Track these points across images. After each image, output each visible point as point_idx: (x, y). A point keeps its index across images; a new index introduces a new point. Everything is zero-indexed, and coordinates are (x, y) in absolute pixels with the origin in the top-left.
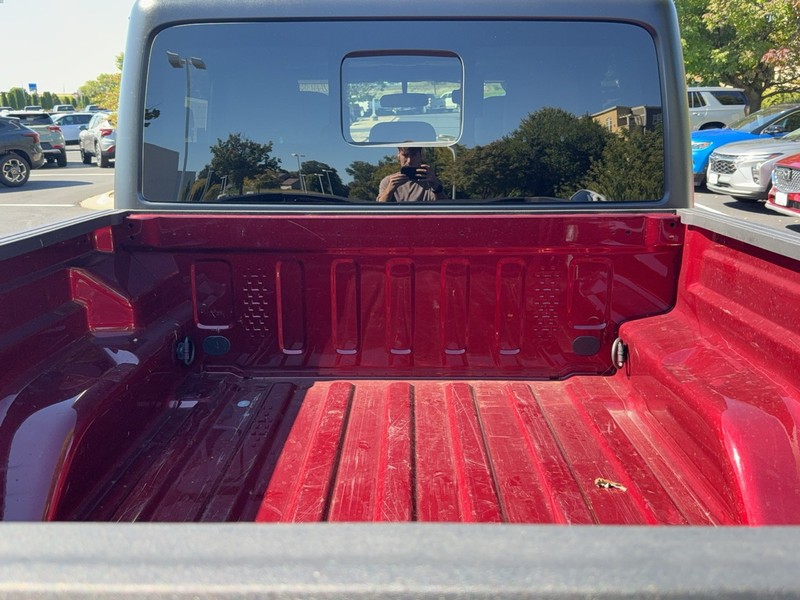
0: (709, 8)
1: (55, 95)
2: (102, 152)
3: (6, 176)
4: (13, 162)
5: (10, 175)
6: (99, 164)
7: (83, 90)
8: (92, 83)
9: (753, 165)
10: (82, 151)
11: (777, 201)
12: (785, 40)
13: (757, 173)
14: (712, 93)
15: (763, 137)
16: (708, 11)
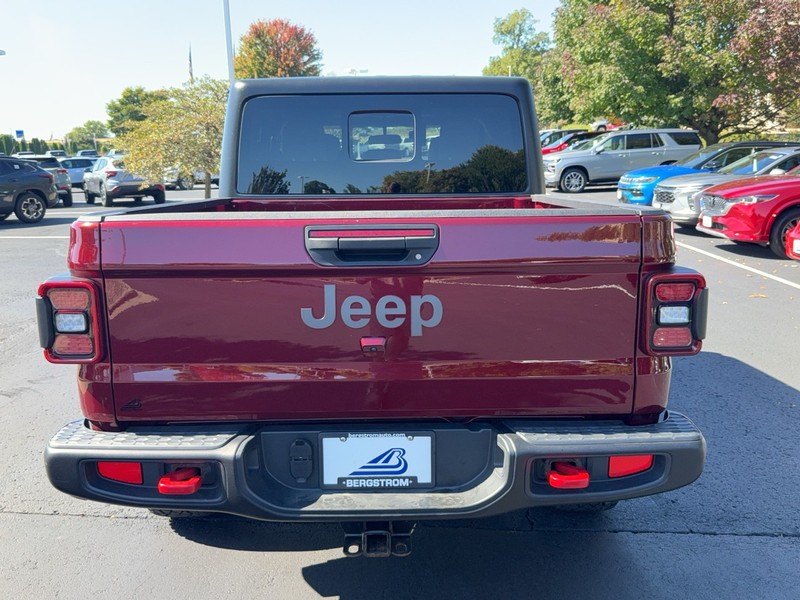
0: (663, 58)
1: (43, 142)
2: (107, 193)
3: (25, 213)
4: (31, 201)
5: (28, 212)
6: (104, 203)
7: (71, 136)
8: (79, 129)
9: (689, 195)
10: (86, 192)
11: (704, 223)
12: (733, 86)
13: (692, 201)
14: (670, 134)
15: (703, 171)
16: (663, 61)
